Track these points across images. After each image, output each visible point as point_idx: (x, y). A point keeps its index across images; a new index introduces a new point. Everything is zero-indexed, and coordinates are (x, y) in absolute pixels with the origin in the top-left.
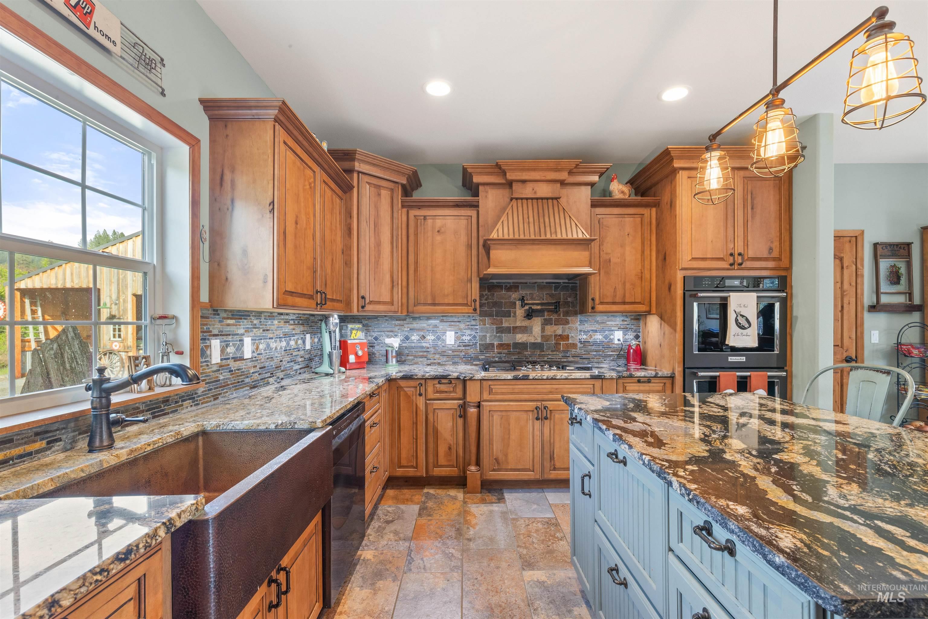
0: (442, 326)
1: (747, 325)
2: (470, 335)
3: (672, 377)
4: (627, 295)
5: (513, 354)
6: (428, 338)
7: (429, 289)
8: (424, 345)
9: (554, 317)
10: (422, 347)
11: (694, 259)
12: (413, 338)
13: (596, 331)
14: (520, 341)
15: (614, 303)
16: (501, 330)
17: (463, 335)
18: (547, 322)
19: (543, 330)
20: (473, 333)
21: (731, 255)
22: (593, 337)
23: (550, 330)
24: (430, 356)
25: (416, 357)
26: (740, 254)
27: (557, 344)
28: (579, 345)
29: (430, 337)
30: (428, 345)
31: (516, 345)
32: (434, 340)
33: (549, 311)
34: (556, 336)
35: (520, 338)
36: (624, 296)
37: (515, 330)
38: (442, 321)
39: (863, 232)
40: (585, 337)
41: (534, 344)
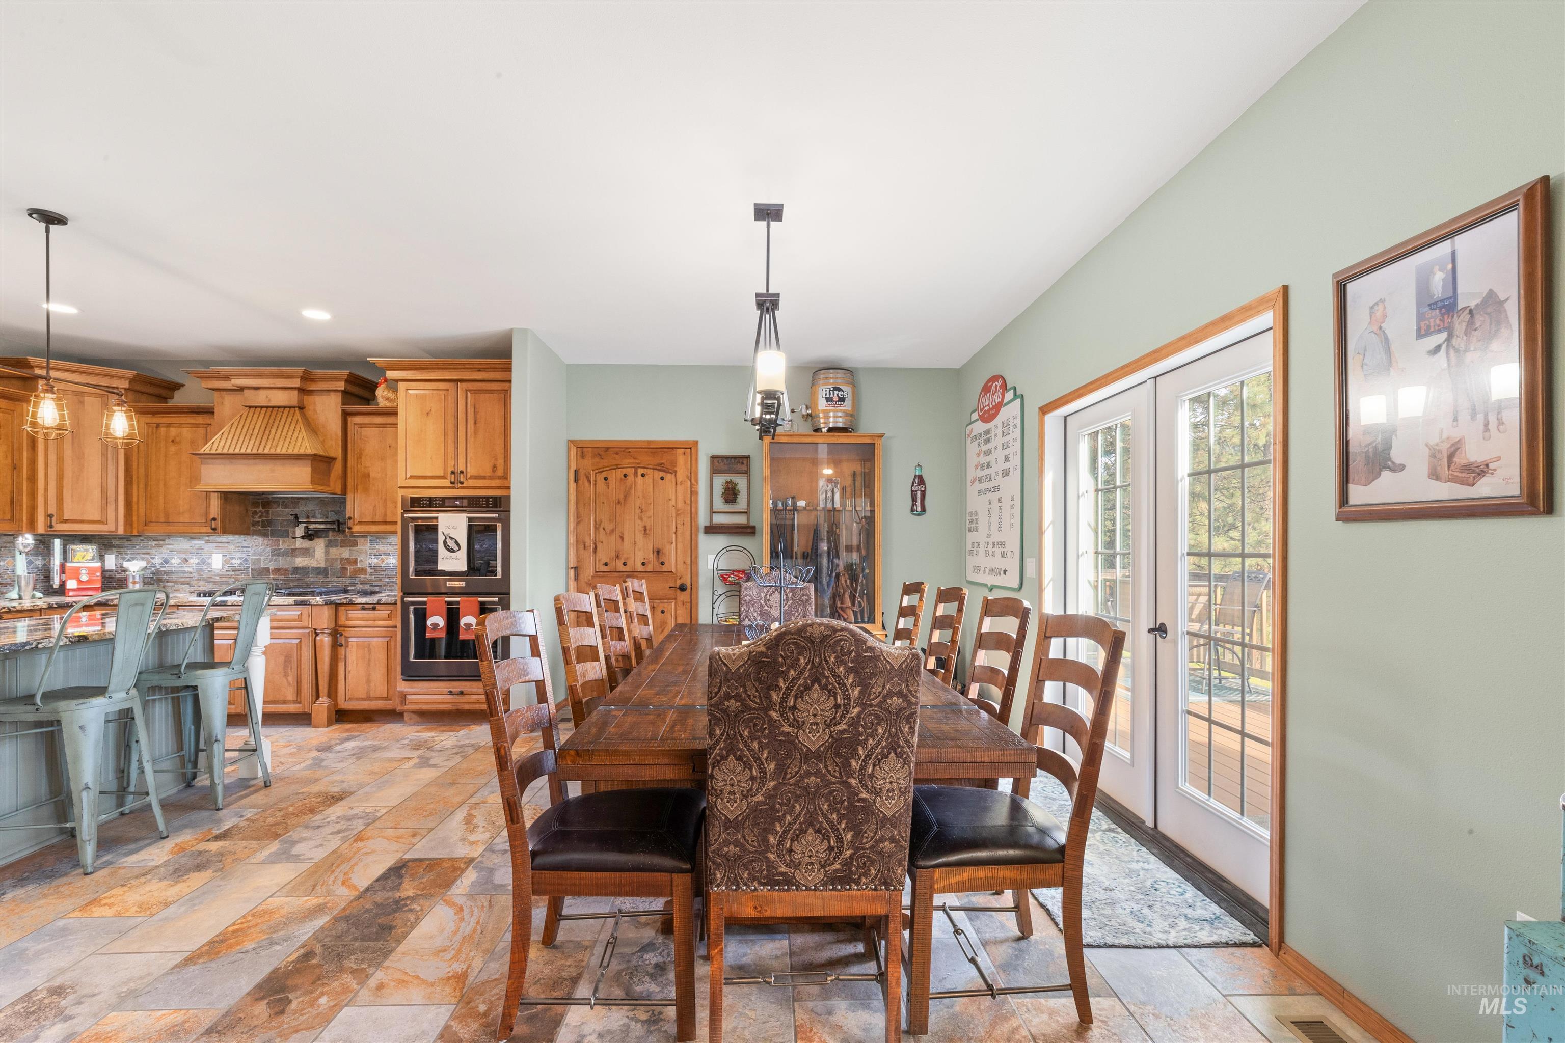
0: (208, 548)
1: (456, 548)
2: (241, 558)
3: (395, 603)
4: (389, 513)
5: (292, 580)
6: (191, 561)
7: (161, 507)
8: (186, 569)
9: (340, 538)
10: (184, 572)
11: (412, 477)
12: (173, 561)
13: (388, 554)
14: (300, 565)
15: (374, 523)
16: (277, 553)
17: (232, 558)
18: (329, 545)
19: (327, 553)
20: (244, 556)
21: (453, 473)
22: (386, 561)
23: (335, 552)
24: (194, 582)
25: (175, 582)
26: (462, 472)
27: (344, 569)
28: (369, 570)
29: (194, 561)
30: (190, 570)
31: (296, 570)
32: (198, 564)
33: (333, 530)
34: (342, 559)
35: (300, 562)
36: (385, 515)
37: (294, 552)
38: (208, 542)
39: (697, 442)
40: (376, 561)
41: (317, 568)
